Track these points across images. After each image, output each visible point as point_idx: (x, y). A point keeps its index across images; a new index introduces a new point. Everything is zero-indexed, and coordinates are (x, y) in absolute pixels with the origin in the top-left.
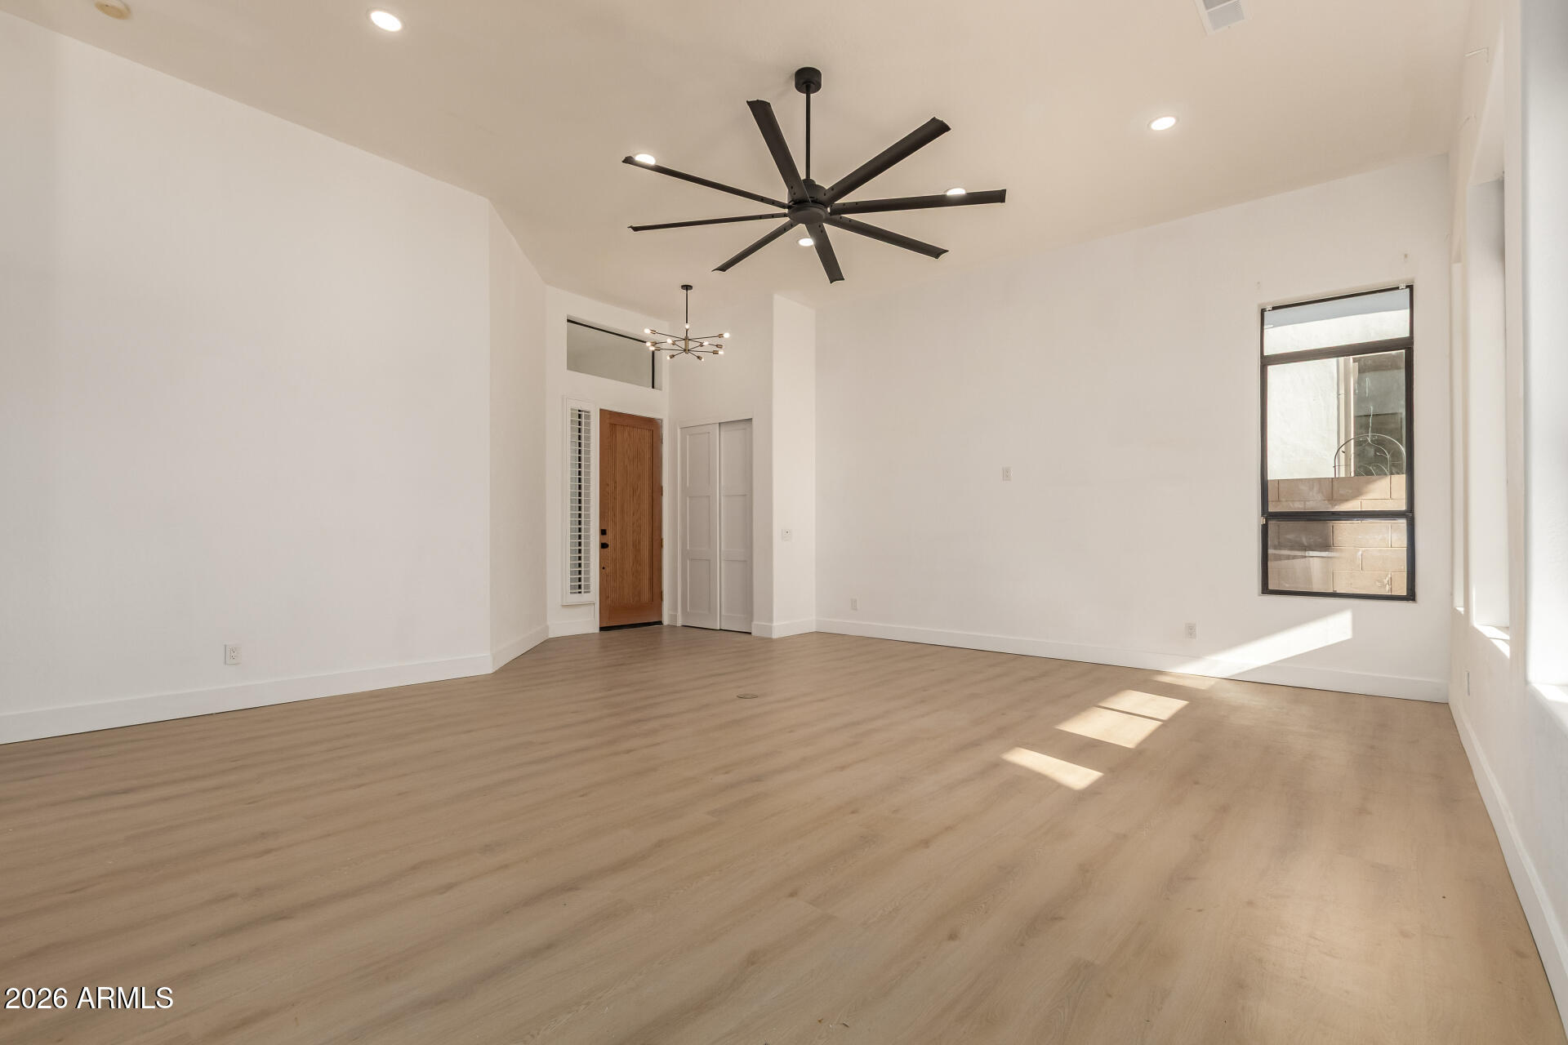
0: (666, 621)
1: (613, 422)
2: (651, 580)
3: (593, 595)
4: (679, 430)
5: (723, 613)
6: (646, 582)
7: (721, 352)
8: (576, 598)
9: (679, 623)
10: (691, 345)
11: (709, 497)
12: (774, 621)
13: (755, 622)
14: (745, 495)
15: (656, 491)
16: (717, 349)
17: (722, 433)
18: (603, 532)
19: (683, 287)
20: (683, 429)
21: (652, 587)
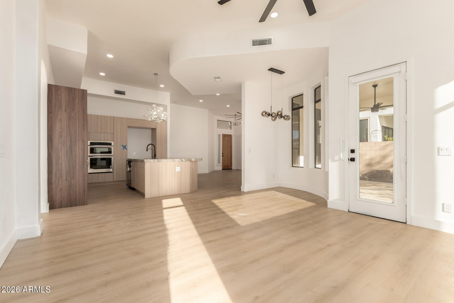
0: (233, 169)
1: (224, 136)
2: (230, 162)
3: (221, 164)
8: (219, 164)
9: (235, 169)
11: (240, 147)
18: (223, 154)
19: (235, 115)
20: (236, 136)
21: (230, 163)
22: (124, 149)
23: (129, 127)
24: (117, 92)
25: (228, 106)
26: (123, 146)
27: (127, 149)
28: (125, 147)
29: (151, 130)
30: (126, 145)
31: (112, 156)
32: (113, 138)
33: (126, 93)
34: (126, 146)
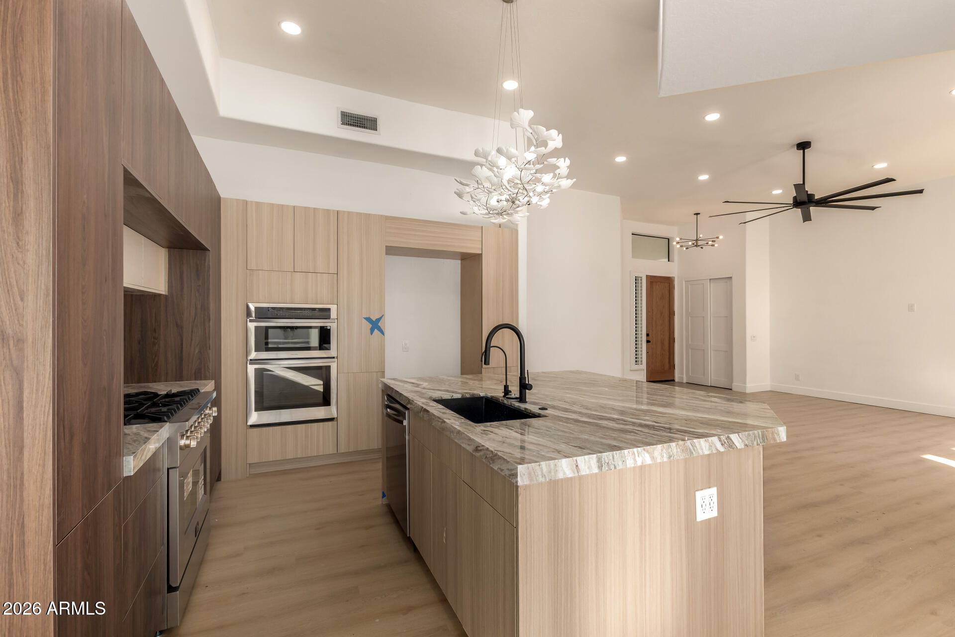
0: (677, 380)
1: (653, 281)
2: (669, 358)
3: (644, 366)
4: (684, 283)
5: (712, 378)
6: (667, 360)
7: (716, 245)
8: (636, 367)
9: (685, 381)
10: (700, 243)
11: (704, 317)
12: (747, 384)
13: (734, 384)
14: (727, 317)
15: (672, 314)
16: (713, 243)
17: (711, 285)
18: (648, 335)
19: (695, 214)
20: (686, 281)
21: (669, 362)
22: (372, 332)
23: (391, 251)
24: (351, 120)
25: (704, 177)
26: (368, 319)
27: (383, 333)
28: (375, 325)
29: (459, 262)
30: (381, 318)
31: (334, 358)
32: (336, 289)
33: (380, 124)
34: (379, 320)
